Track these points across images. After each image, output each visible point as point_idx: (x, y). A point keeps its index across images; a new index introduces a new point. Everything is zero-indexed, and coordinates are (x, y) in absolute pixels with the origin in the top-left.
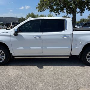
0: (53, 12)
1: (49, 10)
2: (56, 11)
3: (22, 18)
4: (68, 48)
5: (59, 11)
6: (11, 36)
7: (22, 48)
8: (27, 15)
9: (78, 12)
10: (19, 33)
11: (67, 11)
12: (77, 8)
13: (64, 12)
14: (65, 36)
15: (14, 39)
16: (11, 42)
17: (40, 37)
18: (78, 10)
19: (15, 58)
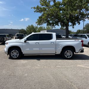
0: (50, 25)
1: (46, 24)
2: (52, 25)
3: (23, 29)
4: (53, 49)
5: (55, 25)
6: (22, 43)
7: (28, 49)
8: (27, 27)
9: (71, 26)
10: (27, 41)
11: (61, 25)
12: (69, 23)
13: (59, 26)
14: (52, 42)
15: (24, 44)
16: (22, 46)
17: (38, 43)
18: (70, 24)
19: (24, 55)
